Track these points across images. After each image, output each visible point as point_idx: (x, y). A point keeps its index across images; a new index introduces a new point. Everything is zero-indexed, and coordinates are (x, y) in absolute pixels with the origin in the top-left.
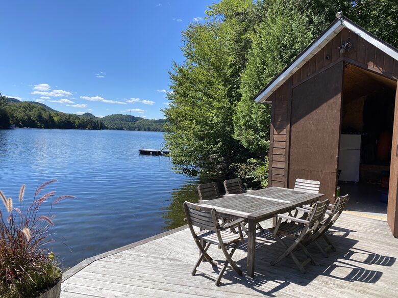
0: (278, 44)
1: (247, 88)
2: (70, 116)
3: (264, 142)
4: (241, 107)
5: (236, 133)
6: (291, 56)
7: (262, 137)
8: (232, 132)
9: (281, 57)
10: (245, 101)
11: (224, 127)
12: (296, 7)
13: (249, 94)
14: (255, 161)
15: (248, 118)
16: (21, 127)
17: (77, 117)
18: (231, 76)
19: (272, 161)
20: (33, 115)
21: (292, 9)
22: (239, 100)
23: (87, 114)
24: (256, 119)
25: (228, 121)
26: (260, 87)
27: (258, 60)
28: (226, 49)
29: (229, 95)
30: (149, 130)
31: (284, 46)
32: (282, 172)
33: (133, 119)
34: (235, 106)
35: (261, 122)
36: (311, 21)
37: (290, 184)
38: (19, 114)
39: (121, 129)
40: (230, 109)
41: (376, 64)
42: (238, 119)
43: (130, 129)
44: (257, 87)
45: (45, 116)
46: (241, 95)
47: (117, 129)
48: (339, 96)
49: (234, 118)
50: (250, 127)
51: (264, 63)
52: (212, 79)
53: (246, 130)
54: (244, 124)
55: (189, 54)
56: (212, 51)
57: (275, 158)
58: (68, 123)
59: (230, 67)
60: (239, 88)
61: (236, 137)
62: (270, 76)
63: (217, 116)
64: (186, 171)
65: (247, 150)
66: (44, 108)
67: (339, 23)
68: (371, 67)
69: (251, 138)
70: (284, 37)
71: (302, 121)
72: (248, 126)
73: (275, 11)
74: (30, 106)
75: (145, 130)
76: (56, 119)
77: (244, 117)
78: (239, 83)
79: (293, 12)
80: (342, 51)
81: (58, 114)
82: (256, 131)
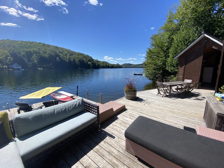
0: (184, 39)
1: (172, 54)
2: (113, 64)
3: (177, 70)
4: (169, 60)
5: (167, 68)
6: (188, 43)
7: (176, 69)
8: (166, 67)
9: (185, 43)
10: (171, 58)
11: (163, 66)
12: (191, 25)
13: (172, 56)
14: (173, 76)
15: (171, 63)
16: (102, 68)
17: (115, 65)
18: (166, 50)
19: (178, 75)
20: (105, 65)
21: (190, 26)
22: (169, 57)
23: (118, 64)
24: (174, 63)
25: (164, 64)
26: (176, 53)
27: (176, 45)
28: (165, 42)
29: (165, 56)
30: (135, 68)
31: (186, 40)
32: (181, 78)
33: (130, 64)
34: (167, 59)
35: (176, 64)
36: (197, 29)
37: (183, 81)
38: (102, 65)
39: (127, 68)
40: (165, 60)
41: (215, 46)
42: (168, 64)
43: (129, 68)
44: (175, 53)
45: (107, 65)
46: (169, 56)
47: (126, 68)
48: (202, 56)
49: (167, 63)
50: (172, 66)
51: (178, 46)
52: (159, 51)
53: (171, 67)
54: (170, 65)
55: (152, 45)
56: (160, 43)
57: (179, 74)
58: (113, 67)
59: (166, 47)
60: (169, 54)
61: (167, 69)
62: (180, 50)
63: (161, 62)
64: (150, 79)
65: (171, 73)
66: (107, 63)
67: (203, 35)
68: (214, 47)
69: (172, 69)
70: (186, 36)
71: (189, 64)
72: (171, 66)
73: (183, 27)
74: (104, 62)
75: (134, 68)
76: (110, 66)
77: (170, 63)
78: (169, 52)
79: (190, 27)
80: (204, 43)
81: (110, 64)
82: (174, 67)
